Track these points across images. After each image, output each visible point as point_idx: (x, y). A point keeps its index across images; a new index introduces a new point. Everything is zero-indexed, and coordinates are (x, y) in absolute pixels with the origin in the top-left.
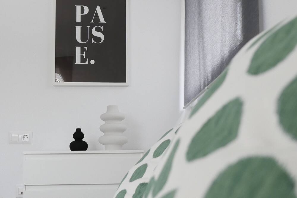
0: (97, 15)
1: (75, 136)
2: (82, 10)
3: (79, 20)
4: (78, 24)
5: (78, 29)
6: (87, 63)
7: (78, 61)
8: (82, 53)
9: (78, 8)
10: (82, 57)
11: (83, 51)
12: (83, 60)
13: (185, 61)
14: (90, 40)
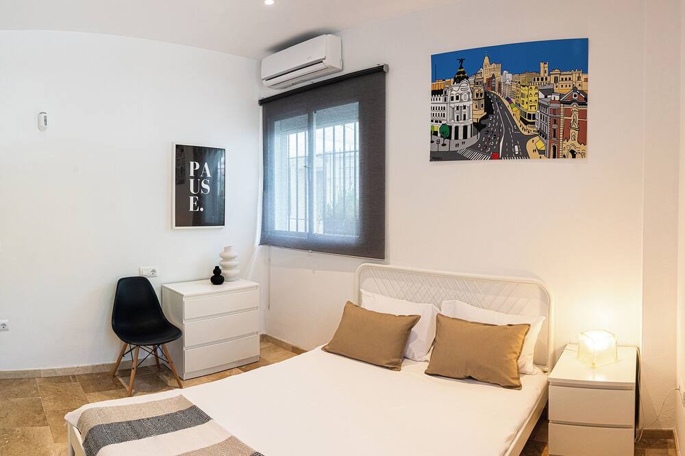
0: (205, 170)
1: (214, 272)
2: (195, 165)
3: (192, 174)
4: (192, 177)
5: (192, 181)
6: (198, 210)
7: (192, 209)
8: (194, 202)
9: (192, 163)
10: (194, 205)
11: (195, 199)
12: (195, 208)
13: (263, 204)
14: (200, 191)
